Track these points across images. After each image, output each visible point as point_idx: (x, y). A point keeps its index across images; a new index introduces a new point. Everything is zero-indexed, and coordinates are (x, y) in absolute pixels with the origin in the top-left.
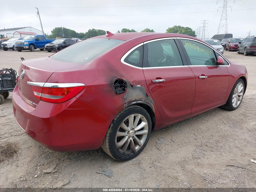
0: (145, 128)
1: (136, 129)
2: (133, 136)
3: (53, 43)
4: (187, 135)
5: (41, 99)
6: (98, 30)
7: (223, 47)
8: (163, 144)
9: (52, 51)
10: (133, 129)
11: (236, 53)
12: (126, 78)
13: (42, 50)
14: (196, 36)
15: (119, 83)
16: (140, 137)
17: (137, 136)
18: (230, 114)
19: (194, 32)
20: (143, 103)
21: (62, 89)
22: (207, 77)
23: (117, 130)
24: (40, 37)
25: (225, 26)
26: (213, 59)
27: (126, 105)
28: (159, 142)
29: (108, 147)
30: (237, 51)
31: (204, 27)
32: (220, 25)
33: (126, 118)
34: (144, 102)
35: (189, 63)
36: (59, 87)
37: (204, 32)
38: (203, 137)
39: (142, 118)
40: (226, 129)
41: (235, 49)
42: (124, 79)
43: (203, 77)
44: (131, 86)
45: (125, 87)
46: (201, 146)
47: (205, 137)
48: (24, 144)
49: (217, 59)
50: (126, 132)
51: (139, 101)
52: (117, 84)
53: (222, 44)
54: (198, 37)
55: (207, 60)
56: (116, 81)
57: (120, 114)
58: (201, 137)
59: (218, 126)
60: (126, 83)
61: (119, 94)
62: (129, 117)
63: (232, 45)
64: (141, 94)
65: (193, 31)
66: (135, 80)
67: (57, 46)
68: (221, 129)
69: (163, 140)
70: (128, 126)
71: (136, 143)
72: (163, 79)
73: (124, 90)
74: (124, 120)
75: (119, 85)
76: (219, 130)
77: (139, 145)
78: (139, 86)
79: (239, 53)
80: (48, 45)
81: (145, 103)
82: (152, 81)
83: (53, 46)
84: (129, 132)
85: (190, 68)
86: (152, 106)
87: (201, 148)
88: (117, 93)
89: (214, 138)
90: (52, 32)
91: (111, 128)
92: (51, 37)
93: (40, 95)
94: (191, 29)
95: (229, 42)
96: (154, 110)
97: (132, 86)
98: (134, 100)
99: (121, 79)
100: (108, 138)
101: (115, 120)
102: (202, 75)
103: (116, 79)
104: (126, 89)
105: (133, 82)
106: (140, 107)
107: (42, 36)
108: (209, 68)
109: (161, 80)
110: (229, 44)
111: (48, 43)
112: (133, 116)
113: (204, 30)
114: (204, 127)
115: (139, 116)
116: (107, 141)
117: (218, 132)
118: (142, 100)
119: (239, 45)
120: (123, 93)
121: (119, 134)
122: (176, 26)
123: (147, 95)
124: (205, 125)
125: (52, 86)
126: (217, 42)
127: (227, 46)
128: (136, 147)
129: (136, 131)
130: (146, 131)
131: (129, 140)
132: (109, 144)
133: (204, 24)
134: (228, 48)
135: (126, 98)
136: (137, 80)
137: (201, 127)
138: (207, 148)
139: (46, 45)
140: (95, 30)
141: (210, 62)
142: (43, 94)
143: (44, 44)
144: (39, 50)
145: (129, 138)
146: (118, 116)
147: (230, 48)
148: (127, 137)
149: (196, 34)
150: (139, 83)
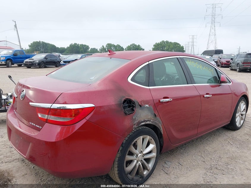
0: (153, 151)
1: (145, 152)
2: (141, 160)
3: (33, 58)
4: (194, 158)
5: (47, 121)
6: (80, 45)
7: (215, 63)
8: (170, 167)
9: (32, 67)
10: (141, 152)
11: (229, 69)
12: (134, 97)
13: (20, 66)
14: (185, 51)
15: (128, 103)
16: (148, 160)
17: (145, 159)
18: (235, 133)
19: (183, 48)
20: (152, 124)
21: (70, 110)
22: (211, 96)
23: (126, 153)
24: (18, 51)
25: (214, 41)
26: (215, 78)
27: (136, 126)
28: (166, 166)
29: (116, 172)
30: (230, 67)
31: (193, 42)
32: (209, 40)
33: (135, 140)
34: (153, 122)
35: (193, 82)
36: (67, 108)
37: (193, 47)
38: (211, 159)
39: (150, 140)
40: (233, 150)
41: (227, 65)
42: (133, 99)
43: (208, 96)
44: (139, 106)
45: (133, 107)
46: (211, 169)
47: (213, 159)
48: (17, 171)
49: (219, 78)
50: (135, 155)
51: (148, 122)
52: (126, 104)
53: (214, 60)
54: (187, 52)
55: (209, 78)
56: (125, 101)
57: (129, 136)
58: (209, 159)
59: (225, 147)
60: (134, 103)
61: (128, 114)
62: (138, 139)
63: (224, 61)
64: (149, 114)
65: (181, 46)
66: (143, 100)
67: (38, 61)
68: (228, 150)
69: (170, 163)
70: (136, 149)
71: (145, 168)
72: (170, 98)
73: (133, 110)
74: (133, 143)
75: (127, 105)
76: (227, 152)
77: (147, 169)
78: (147, 106)
79: (232, 70)
80: (27, 60)
81: (154, 124)
82: (159, 101)
83: (33, 62)
84: (137, 155)
85: (195, 87)
86: (160, 127)
87: (211, 171)
88: (126, 114)
89: (223, 159)
90: (30, 46)
91: (120, 151)
92: (28, 51)
93: (46, 117)
94: (179, 44)
95: (220, 58)
96: (162, 131)
97: (141, 106)
98: (143, 120)
99: (130, 99)
100: (117, 162)
101: (124, 142)
102: (207, 94)
103: (124, 98)
104: (134, 109)
105: (141, 101)
106: (148, 128)
107: (21, 50)
108: (212, 86)
109: (167, 100)
110: (220, 60)
111: (27, 58)
112: (141, 137)
113: (193, 45)
114: (210, 148)
115: (148, 138)
116: (116, 166)
117: (225, 153)
118: (150, 121)
119: (231, 61)
120: (132, 113)
121: (128, 158)
122: (163, 41)
123: (155, 116)
124: (210, 146)
125: (58, 108)
126: (209, 58)
127: (218, 62)
128: (144, 171)
129: (144, 155)
130: (154, 154)
131: (138, 164)
132: (118, 169)
133: (193, 39)
134: (219, 64)
135: (136, 118)
136: (145, 100)
137: (207, 148)
138: (218, 171)
139: (25, 61)
140: (77, 44)
141: (211, 80)
142: (49, 116)
143: (23, 59)
144: (17, 66)
145: (138, 163)
146: (127, 138)
147: (222, 64)
148: (136, 161)
149: (184, 49)
150: (147, 102)
